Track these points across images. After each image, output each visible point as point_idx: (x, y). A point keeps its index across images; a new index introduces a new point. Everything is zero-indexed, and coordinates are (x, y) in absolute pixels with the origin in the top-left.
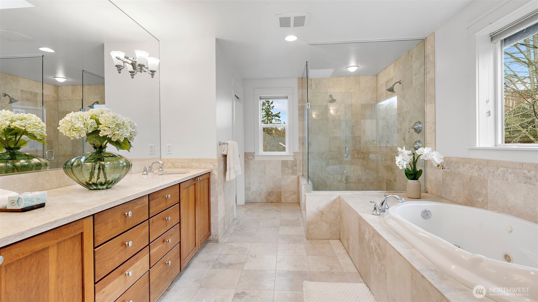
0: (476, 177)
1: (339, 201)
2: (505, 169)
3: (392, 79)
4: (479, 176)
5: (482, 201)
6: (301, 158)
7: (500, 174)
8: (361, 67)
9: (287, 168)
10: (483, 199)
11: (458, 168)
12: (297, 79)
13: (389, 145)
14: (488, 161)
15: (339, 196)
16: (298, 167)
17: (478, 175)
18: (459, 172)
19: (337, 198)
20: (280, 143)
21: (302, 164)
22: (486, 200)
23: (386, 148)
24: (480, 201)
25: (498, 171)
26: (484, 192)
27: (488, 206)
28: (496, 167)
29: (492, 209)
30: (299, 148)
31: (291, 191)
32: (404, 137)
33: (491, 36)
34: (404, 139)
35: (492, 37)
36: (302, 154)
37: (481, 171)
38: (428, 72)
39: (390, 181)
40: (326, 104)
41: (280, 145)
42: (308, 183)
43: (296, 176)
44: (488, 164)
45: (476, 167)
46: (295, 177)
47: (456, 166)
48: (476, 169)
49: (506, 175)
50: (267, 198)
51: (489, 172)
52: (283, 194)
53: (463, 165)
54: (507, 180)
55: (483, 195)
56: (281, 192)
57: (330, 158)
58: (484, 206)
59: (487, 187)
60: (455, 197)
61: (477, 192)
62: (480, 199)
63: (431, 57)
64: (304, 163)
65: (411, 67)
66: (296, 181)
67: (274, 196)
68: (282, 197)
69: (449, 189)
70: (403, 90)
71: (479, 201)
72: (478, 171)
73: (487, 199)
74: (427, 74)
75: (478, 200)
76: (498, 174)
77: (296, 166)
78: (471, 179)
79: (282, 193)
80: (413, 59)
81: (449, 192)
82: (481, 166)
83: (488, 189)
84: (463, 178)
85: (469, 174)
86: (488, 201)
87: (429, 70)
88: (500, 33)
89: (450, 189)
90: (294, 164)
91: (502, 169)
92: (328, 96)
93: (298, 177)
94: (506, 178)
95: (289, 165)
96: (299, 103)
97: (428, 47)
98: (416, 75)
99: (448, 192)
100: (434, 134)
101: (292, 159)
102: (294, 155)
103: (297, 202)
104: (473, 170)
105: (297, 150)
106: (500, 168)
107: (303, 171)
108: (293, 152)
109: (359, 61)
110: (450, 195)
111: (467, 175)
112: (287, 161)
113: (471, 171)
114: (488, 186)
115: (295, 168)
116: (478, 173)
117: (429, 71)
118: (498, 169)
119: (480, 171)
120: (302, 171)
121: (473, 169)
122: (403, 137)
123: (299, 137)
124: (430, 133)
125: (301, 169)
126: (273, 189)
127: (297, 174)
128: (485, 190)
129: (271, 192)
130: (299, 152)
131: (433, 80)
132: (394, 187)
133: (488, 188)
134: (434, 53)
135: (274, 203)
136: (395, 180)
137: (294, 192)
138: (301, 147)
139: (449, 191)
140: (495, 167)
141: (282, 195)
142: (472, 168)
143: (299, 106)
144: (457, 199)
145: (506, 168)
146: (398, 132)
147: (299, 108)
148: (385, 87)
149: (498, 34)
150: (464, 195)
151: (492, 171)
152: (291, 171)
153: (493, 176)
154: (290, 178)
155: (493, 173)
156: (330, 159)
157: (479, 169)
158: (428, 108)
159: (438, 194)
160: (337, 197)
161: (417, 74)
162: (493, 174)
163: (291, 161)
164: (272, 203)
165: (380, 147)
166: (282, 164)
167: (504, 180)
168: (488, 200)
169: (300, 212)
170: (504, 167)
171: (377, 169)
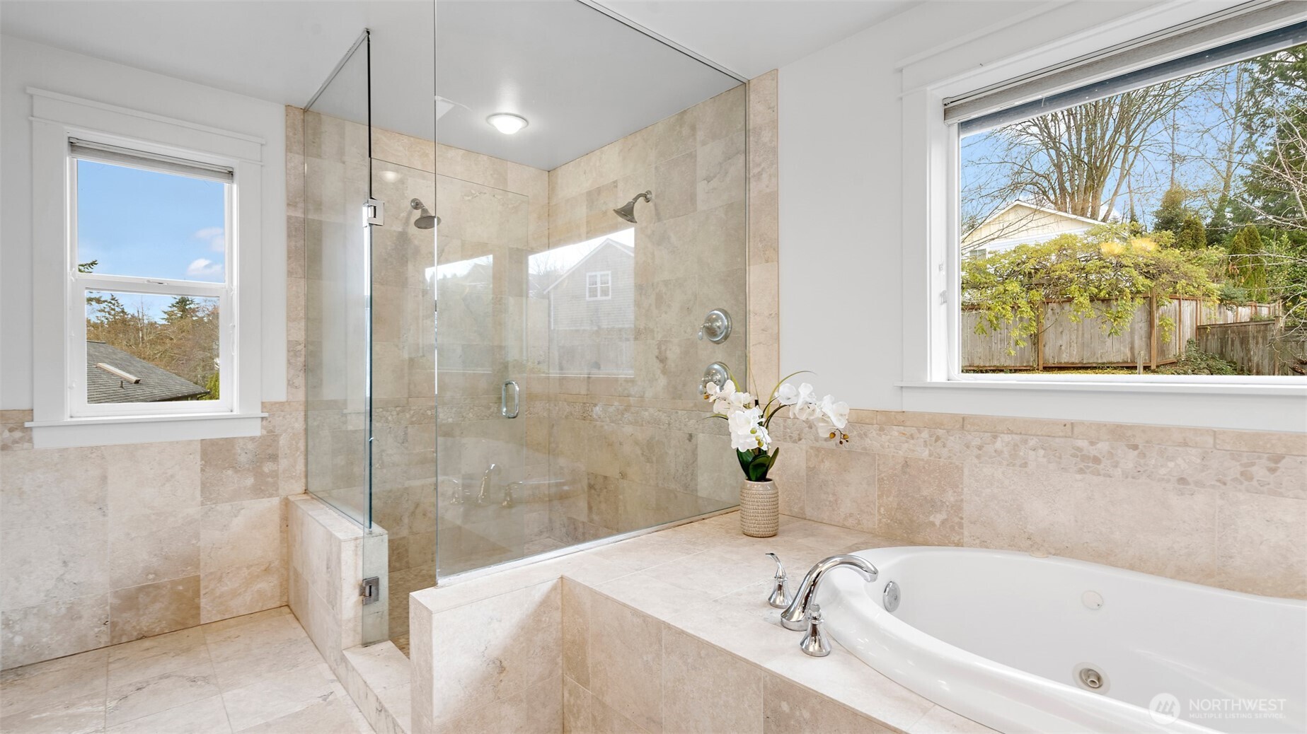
0: (923, 460)
1: (559, 596)
2: (1017, 437)
3: (616, 187)
4: (936, 457)
5: (943, 522)
6: (296, 425)
7: (1002, 452)
8: (535, 124)
9: (230, 472)
10: (946, 517)
11: (862, 438)
12: (283, 108)
13: (597, 374)
14: (963, 419)
15: (562, 578)
16: (284, 463)
17: (930, 455)
18: (865, 449)
19: (554, 588)
20: (101, 364)
21: (302, 448)
22: (957, 520)
23: (589, 383)
24: (938, 523)
25: (994, 443)
26: (950, 497)
27: (963, 534)
28: (989, 434)
29: (978, 541)
30: (290, 384)
31: (248, 567)
32: (660, 352)
33: (945, 105)
34: (662, 359)
35: (946, 107)
36: (302, 408)
37: (939, 443)
38: (754, 176)
39: (606, 478)
40: (400, 229)
41: (104, 370)
42: (371, 533)
43: (275, 501)
44: (963, 425)
45: (925, 435)
46: (271, 504)
47: (855, 433)
48: (922, 440)
49: (1021, 454)
50: (114, 625)
51: (968, 447)
52: (206, 587)
53: (880, 430)
54: (1025, 465)
55: (948, 506)
56: (197, 580)
57: (414, 419)
58: (950, 537)
59: (960, 486)
60: (851, 515)
61: (929, 498)
62: (937, 519)
63: (766, 136)
64: (311, 444)
65: (692, 156)
66: (276, 518)
67: (157, 606)
68: (204, 602)
69: (831, 496)
70: (659, 219)
71: (933, 524)
72: (931, 445)
73: (960, 515)
74: (751, 181)
75: (932, 518)
76: (995, 451)
77: (274, 458)
78: (906, 464)
79: (202, 584)
80: (700, 135)
81: (830, 501)
82: (940, 432)
83: (965, 489)
84: (879, 465)
85: (900, 452)
86: (963, 521)
87: (759, 169)
88: (973, 101)
89: (834, 494)
90: (267, 450)
91: (1007, 438)
92: (407, 204)
93: (287, 503)
94: (1023, 462)
95: (243, 458)
96: (291, 204)
97: (757, 107)
98: (708, 179)
99: (828, 503)
100: (776, 345)
101: (256, 430)
102: (266, 415)
103: (278, 604)
104: (912, 441)
105: (279, 393)
106: (1002, 435)
107: (306, 477)
108: (263, 403)
109: (530, 101)
110: (834, 510)
111: (893, 456)
112: (230, 442)
113: (905, 446)
114: (962, 484)
115: (268, 467)
116: (930, 450)
117: (760, 174)
118: (995, 437)
119: (937, 444)
120: (303, 475)
121: (913, 439)
122: (656, 352)
123: (289, 342)
124: (760, 343)
125: (300, 467)
126: (151, 576)
127: (280, 491)
128: (955, 492)
129: (141, 589)
130: (288, 402)
131: (772, 199)
132: (621, 497)
133: (962, 488)
134: (774, 124)
135: (161, 639)
136: (623, 475)
137: (263, 568)
138: (300, 381)
139: (832, 499)
140: (986, 434)
141: (202, 592)
142: (912, 437)
143: (289, 218)
144: (859, 520)
145: (1020, 436)
146: (636, 339)
147: (288, 228)
148: (585, 207)
149: (966, 102)
150: (882, 509)
151: (977, 442)
152: (250, 481)
153: (978, 457)
154: (242, 511)
155: (980, 448)
156: (412, 423)
157: (933, 439)
158: (756, 275)
159: (790, 510)
160: (555, 581)
161: (715, 177)
162: (980, 452)
163: (252, 439)
164: (147, 643)
165: (562, 380)
166: (204, 454)
167: (1014, 465)
168: (962, 518)
169: (317, 653)
170: (1016, 434)
171: (550, 444)
